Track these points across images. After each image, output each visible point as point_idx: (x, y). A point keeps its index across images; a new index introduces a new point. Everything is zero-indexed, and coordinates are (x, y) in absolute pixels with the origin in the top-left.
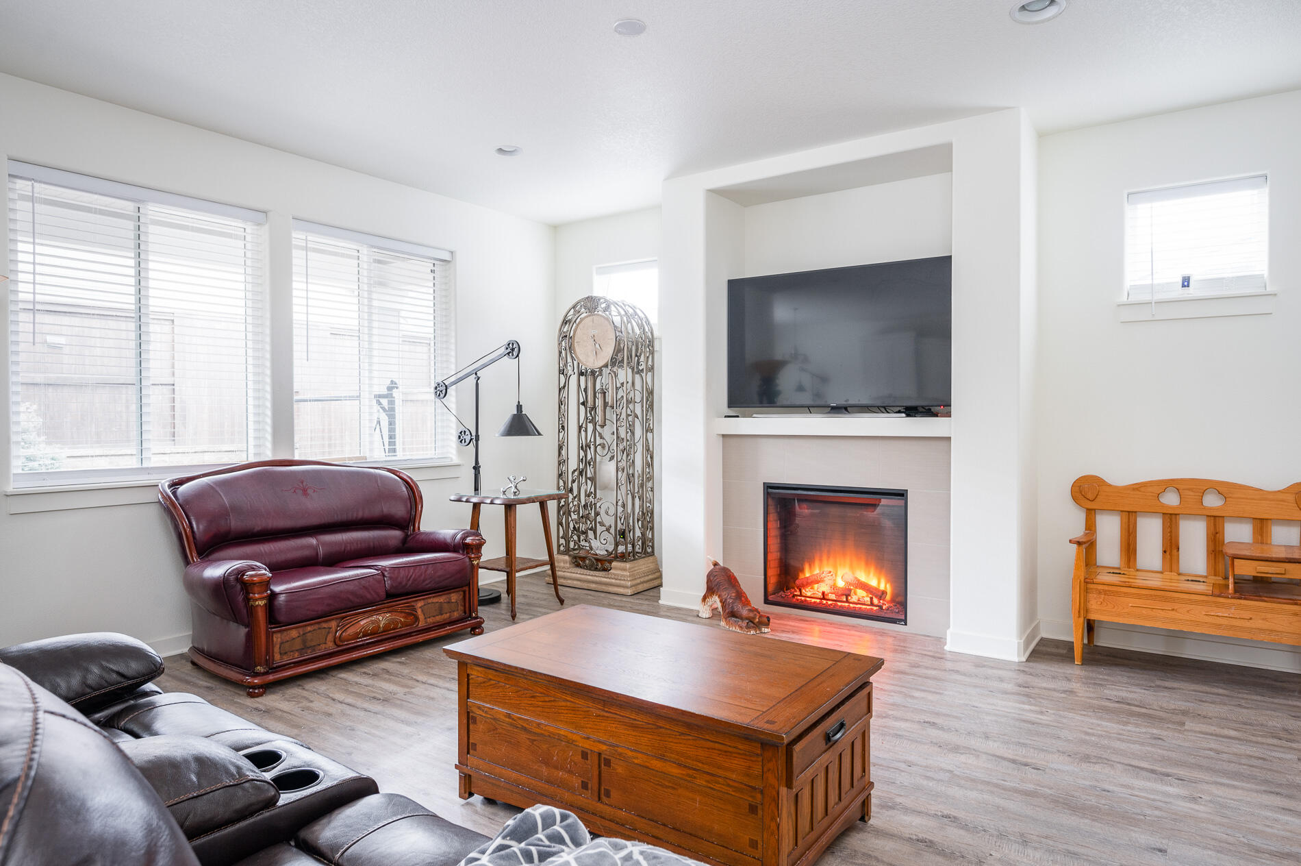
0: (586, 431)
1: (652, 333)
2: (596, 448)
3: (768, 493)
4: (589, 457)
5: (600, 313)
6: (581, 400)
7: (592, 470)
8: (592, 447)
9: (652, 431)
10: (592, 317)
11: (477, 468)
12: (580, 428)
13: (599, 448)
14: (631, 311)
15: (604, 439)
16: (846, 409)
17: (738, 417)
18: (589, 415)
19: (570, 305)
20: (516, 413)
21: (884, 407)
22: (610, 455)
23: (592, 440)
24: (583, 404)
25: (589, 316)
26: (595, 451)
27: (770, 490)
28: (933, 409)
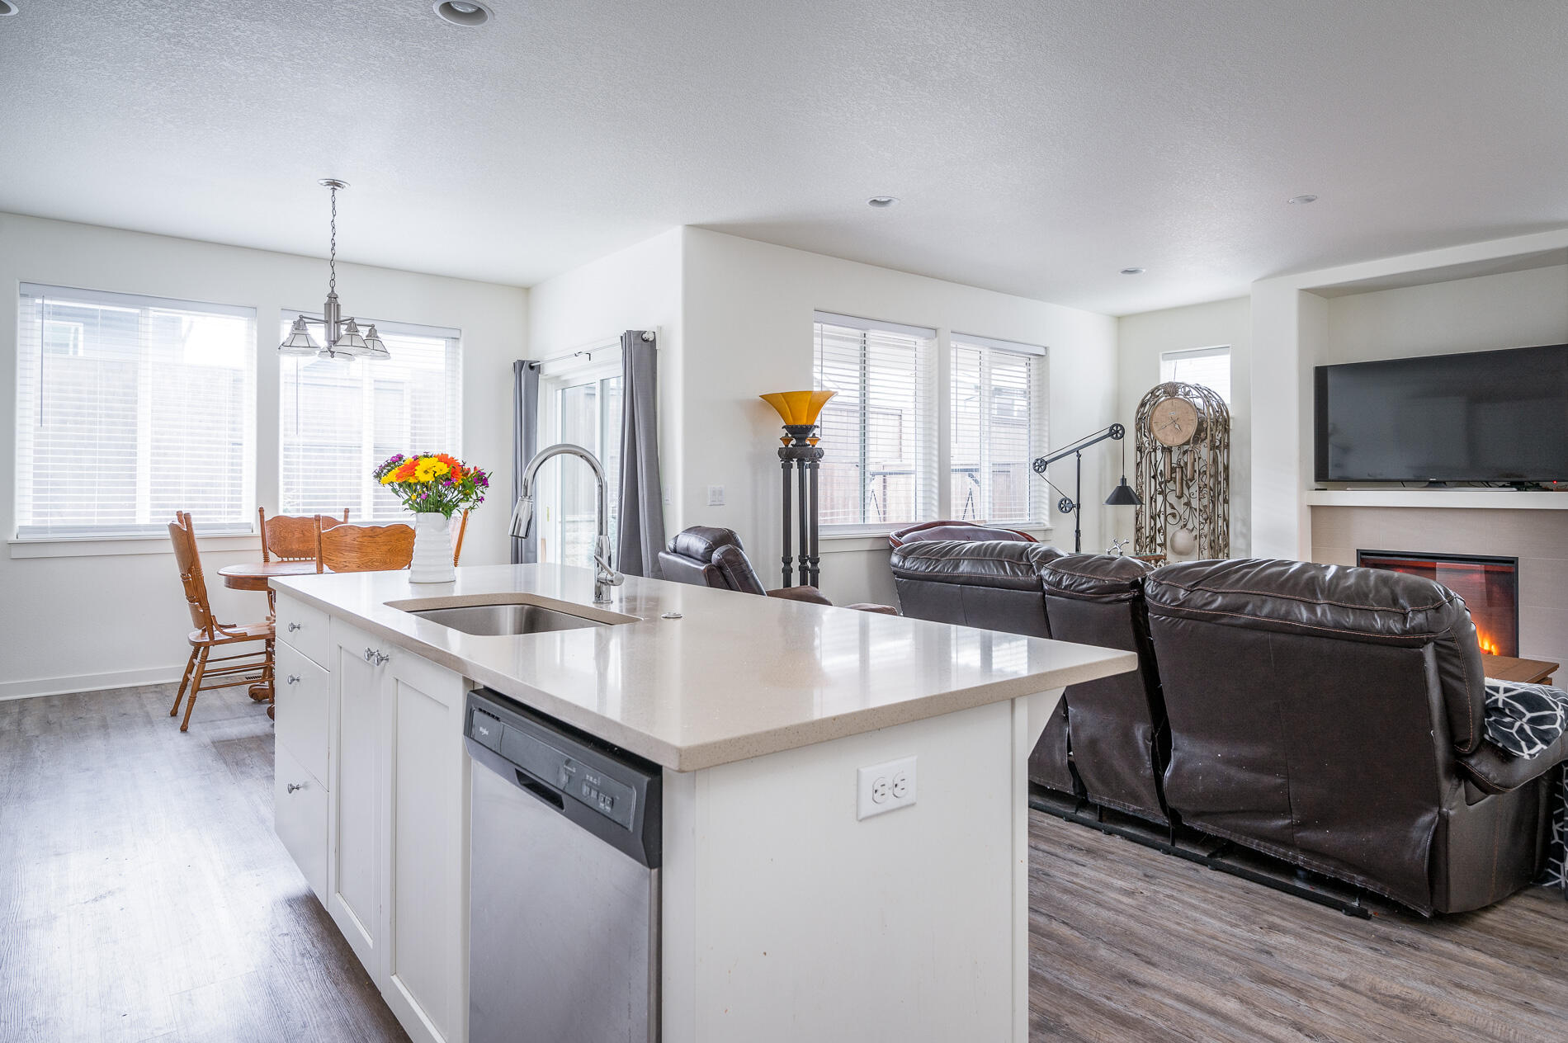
0: (1155, 501)
1: (1227, 413)
2: (1166, 517)
3: (1361, 559)
4: (1158, 526)
5: (1180, 397)
6: (1152, 474)
7: (1162, 537)
8: (1162, 517)
9: (1228, 503)
10: (1171, 401)
11: (1078, 532)
12: (1151, 498)
13: (1170, 519)
14: (1206, 393)
15: (1174, 509)
16: (1444, 483)
17: (1326, 490)
18: (1158, 487)
19: (1149, 390)
20: (1120, 485)
21: (1487, 482)
22: (1182, 523)
23: (1162, 510)
24: (1154, 477)
25: (1168, 399)
26: (1166, 520)
27: (1364, 557)
28: (1541, 484)
